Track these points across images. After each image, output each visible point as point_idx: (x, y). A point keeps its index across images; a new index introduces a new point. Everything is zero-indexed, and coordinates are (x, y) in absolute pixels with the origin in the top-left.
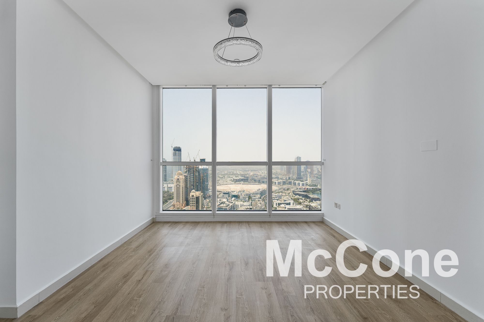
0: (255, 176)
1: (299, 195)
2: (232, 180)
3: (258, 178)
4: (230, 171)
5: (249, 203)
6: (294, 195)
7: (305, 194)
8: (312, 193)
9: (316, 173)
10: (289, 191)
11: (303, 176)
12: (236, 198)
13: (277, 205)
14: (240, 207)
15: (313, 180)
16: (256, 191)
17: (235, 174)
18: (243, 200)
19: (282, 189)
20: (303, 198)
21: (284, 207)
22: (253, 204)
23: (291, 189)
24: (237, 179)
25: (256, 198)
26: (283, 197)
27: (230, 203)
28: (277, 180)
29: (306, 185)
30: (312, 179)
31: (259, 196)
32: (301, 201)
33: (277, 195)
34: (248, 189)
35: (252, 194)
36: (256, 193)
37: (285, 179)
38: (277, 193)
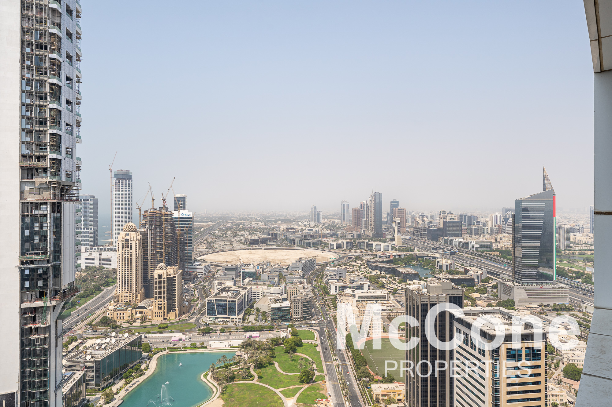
1: (380, 269)
2: (243, 241)
3: (297, 237)
4: (237, 222)
5: (281, 288)
6: (370, 270)
7: (391, 267)
8: (404, 264)
9: (410, 225)
10: (360, 262)
11: (385, 230)
12: (254, 279)
13: (338, 291)
14: (261, 296)
15: (404, 239)
16: (294, 262)
17: (248, 229)
18: (268, 283)
19: (346, 259)
20: (387, 275)
21: (352, 293)
22: (289, 290)
23: (363, 258)
24: (253, 238)
25: (296, 278)
26: (349, 273)
27: (240, 289)
28: (335, 241)
29: (392, 249)
30: (402, 237)
31: (300, 272)
32: (384, 281)
33: (337, 269)
34: (276, 260)
35: (285, 270)
36: (294, 266)
37: (350, 238)
38: (337, 265)
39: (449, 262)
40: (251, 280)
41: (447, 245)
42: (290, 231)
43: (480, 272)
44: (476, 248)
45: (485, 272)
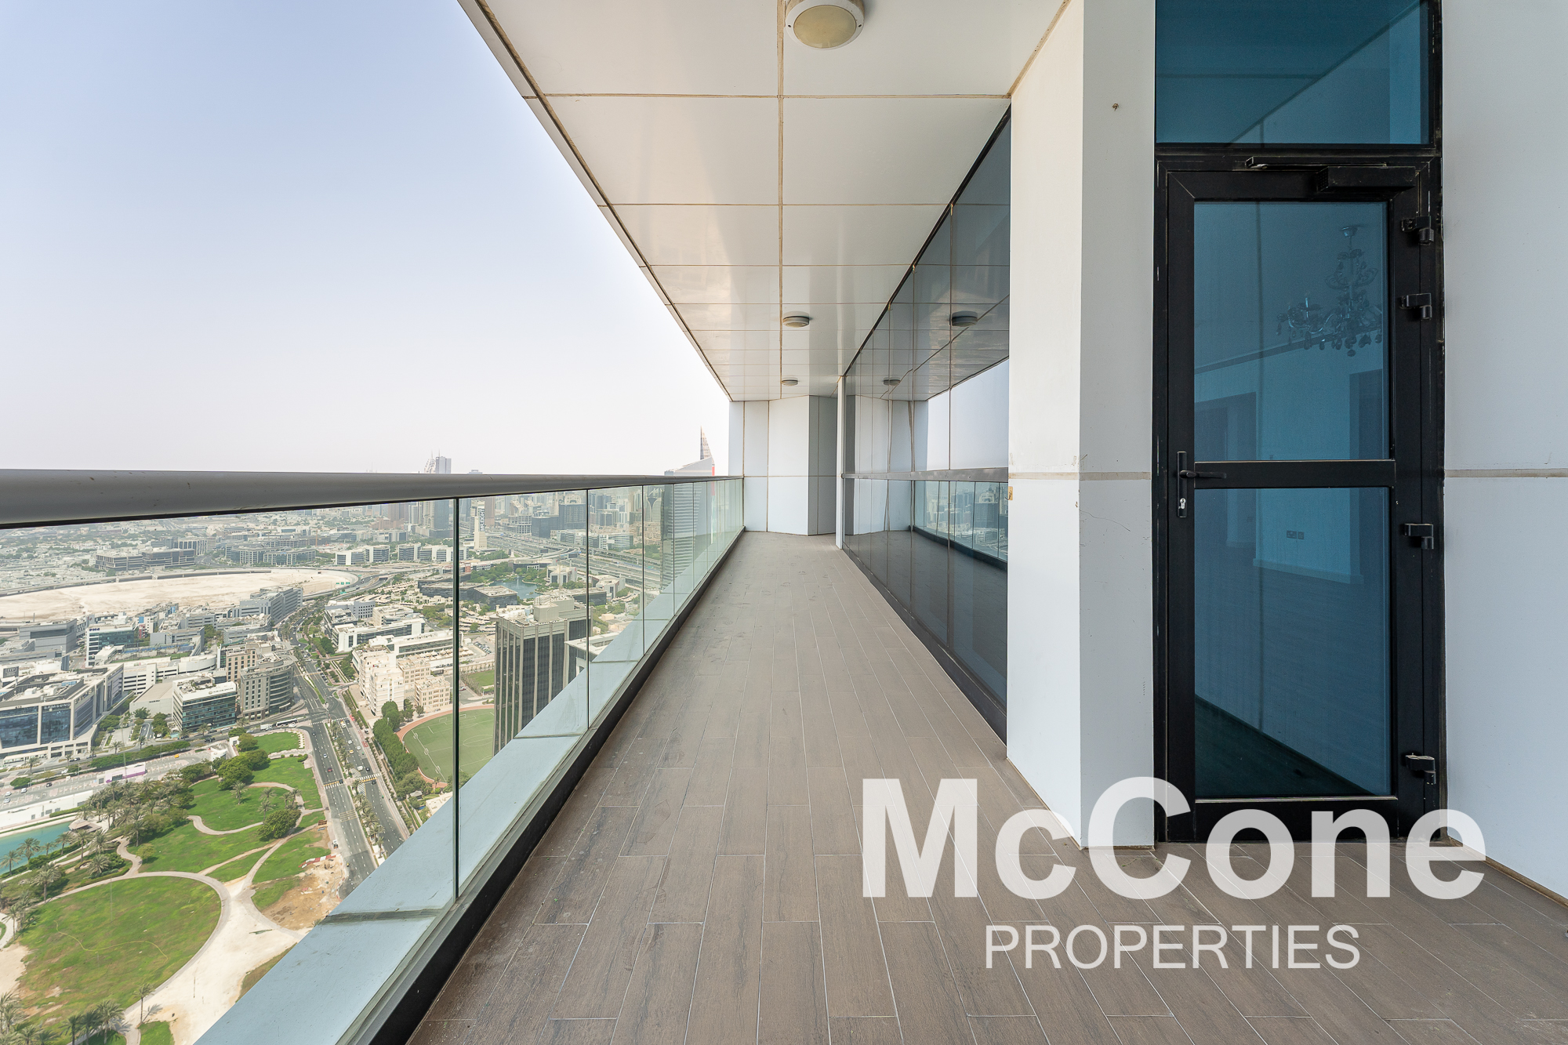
0: (238, 538)
2: (92, 564)
3: (253, 546)
5: (210, 657)
6: (425, 598)
8: (492, 580)
9: (502, 513)
10: (403, 585)
12: (128, 646)
13: (355, 644)
14: (149, 683)
15: (492, 537)
16: (247, 599)
18: (171, 651)
19: (373, 581)
21: (386, 643)
22: (233, 659)
23: (411, 577)
24: (124, 554)
25: (252, 631)
26: (381, 608)
27: (84, 675)
28: (349, 548)
29: (469, 556)
30: (487, 534)
31: (262, 618)
33: (353, 603)
34: (195, 599)
35: (221, 618)
36: (247, 607)
37: (384, 541)
38: (353, 596)
39: (568, 569)
40: (120, 651)
41: (564, 543)
42: (233, 534)
43: (615, 581)
44: (610, 545)
45: (622, 579)
